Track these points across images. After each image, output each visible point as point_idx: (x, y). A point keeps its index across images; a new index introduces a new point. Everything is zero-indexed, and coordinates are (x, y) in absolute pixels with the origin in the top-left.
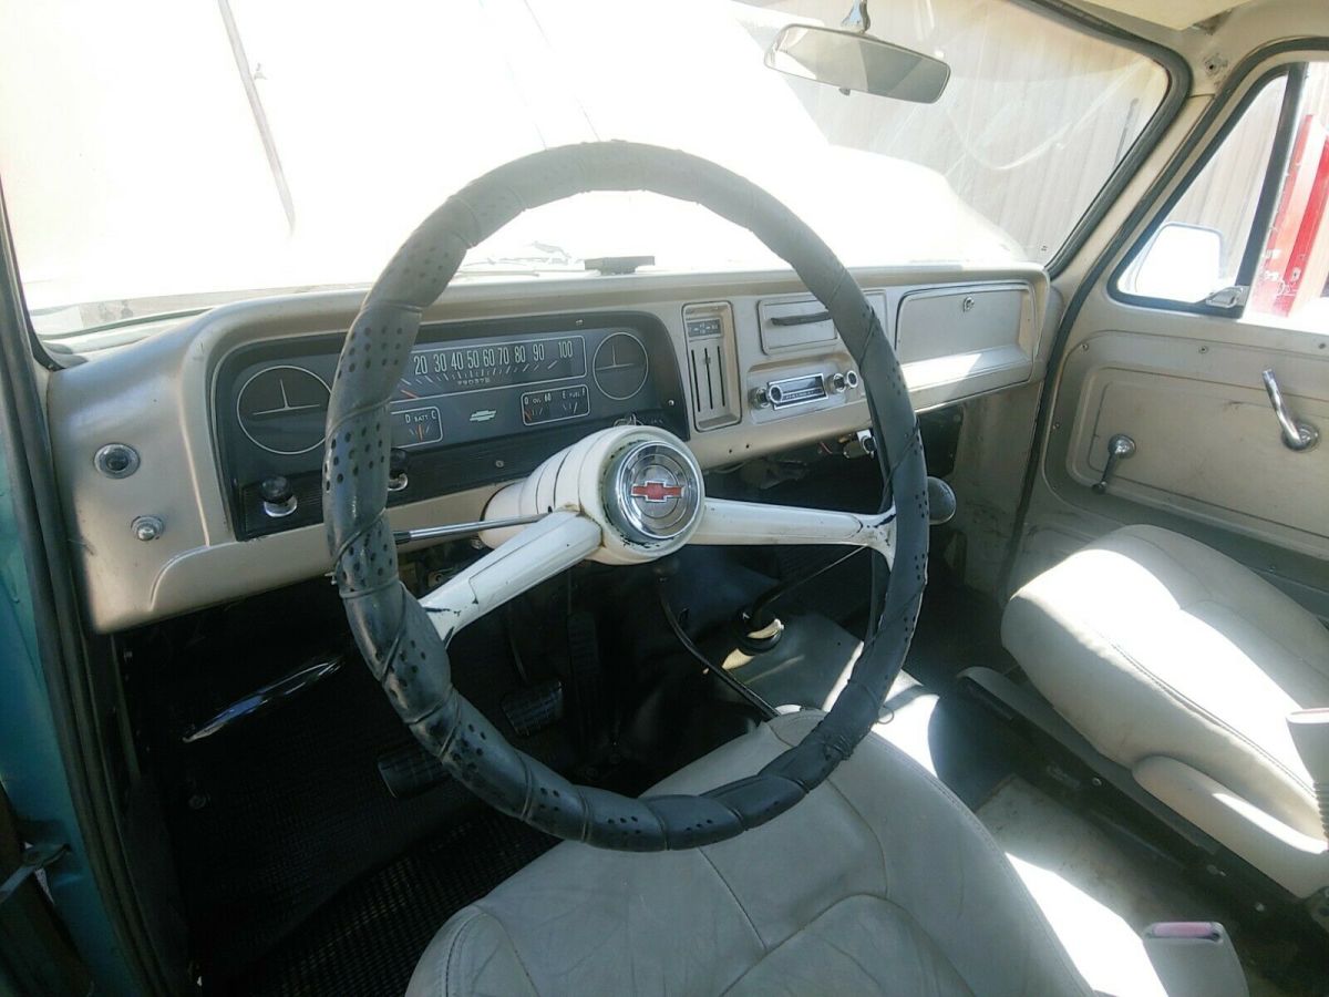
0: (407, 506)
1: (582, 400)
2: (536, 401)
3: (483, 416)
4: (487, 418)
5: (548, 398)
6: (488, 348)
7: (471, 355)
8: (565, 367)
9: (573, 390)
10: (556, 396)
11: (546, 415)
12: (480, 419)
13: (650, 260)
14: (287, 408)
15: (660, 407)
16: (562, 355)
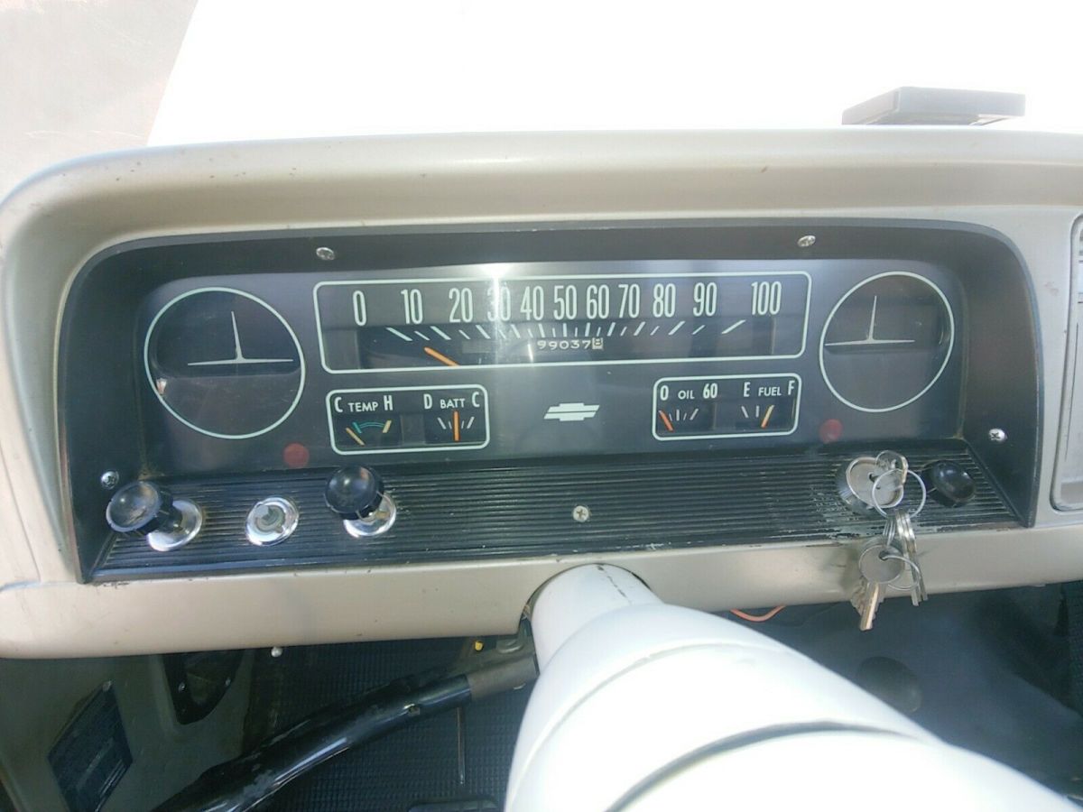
0: (376, 571)
1: (784, 405)
2: (685, 395)
3: (573, 412)
4: (580, 417)
5: (710, 393)
6: (598, 283)
7: (562, 294)
8: (761, 334)
9: (768, 383)
10: (730, 391)
11: (704, 424)
12: (564, 418)
13: (1007, 105)
14: (240, 360)
15: (959, 436)
16: (758, 309)
